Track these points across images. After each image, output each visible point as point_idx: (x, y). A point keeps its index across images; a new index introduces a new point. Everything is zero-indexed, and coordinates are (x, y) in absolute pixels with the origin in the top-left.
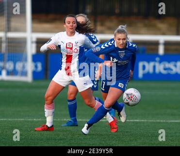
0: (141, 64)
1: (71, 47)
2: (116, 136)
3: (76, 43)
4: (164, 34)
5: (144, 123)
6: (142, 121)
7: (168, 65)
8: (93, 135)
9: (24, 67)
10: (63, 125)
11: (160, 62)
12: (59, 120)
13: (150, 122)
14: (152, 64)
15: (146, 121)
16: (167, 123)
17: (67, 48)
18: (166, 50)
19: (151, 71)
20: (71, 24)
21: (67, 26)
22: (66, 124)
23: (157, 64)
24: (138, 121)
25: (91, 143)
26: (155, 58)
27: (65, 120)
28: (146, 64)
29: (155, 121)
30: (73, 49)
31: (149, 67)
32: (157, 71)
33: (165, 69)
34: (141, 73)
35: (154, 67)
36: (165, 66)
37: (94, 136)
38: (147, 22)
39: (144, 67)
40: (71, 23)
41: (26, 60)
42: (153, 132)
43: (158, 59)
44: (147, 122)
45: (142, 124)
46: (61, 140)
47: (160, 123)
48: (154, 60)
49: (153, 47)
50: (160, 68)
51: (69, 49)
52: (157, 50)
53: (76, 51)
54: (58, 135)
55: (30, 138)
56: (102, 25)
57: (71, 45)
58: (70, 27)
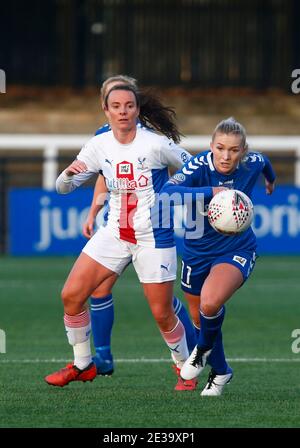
1: (129, 172)
2: (188, 400)
3: (142, 161)
5: (259, 365)
6: (257, 359)
11: (299, 206)
15: (265, 360)
17: (119, 176)
20: (121, 109)
21: (113, 116)
24: (243, 360)
25: (123, 421)
26: (288, 195)
30: (136, 178)
40: (122, 106)
42: (283, 388)
44: (268, 363)
45: (255, 369)
46: (43, 412)
51: (125, 180)
53: (143, 181)
57: (128, 166)
58: (121, 117)
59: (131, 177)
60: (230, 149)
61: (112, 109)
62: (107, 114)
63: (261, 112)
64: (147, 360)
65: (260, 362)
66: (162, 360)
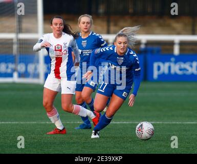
0: (156, 65)
3: (65, 44)
4: (179, 34)
6: (158, 123)
7: (183, 66)
8: (108, 137)
9: (36, 69)
10: (76, 128)
11: (176, 62)
12: (72, 122)
13: (166, 124)
14: (167, 64)
15: (161, 123)
16: (183, 124)
17: (55, 50)
18: (181, 50)
19: (166, 71)
20: (58, 26)
22: (79, 127)
23: (172, 65)
26: (170, 58)
27: (78, 122)
28: (161, 64)
29: (171, 123)
30: (63, 51)
31: (164, 68)
32: (172, 71)
33: (181, 70)
34: (156, 74)
35: (170, 68)
36: (180, 66)
37: (108, 139)
38: (161, 21)
39: (159, 68)
41: (38, 62)
42: (168, 133)
43: (173, 59)
44: (163, 124)
46: (74, 143)
47: (176, 124)
48: (169, 61)
49: (168, 47)
50: (176, 68)
52: (172, 50)
54: (71, 138)
55: (42, 142)
56: (116, 25)
57: (59, 47)
58: (58, 29)
59: (61, 50)
60: (124, 43)
61: (54, 26)
62: (52, 27)
63: (161, 25)
64: (115, 123)
65: (160, 124)
66: (121, 123)
